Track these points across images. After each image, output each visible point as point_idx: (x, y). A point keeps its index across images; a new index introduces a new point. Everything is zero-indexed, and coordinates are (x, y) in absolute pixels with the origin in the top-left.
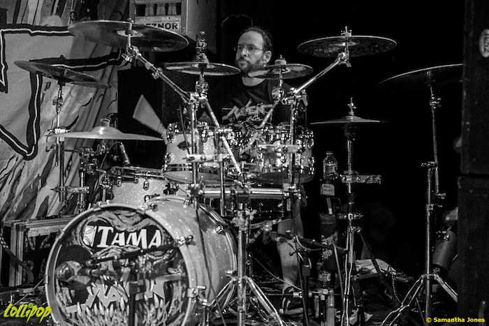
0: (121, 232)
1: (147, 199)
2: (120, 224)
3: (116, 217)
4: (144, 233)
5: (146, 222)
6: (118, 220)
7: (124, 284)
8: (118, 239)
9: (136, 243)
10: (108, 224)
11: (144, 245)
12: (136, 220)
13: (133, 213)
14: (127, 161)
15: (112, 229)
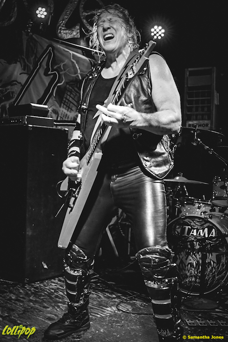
0: (195, 229)
1: (202, 213)
2: (194, 225)
3: (192, 221)
4: (206, 230)
5: (207, 224)
6: (193, 223)
7: (196, 254)
8: (193, 232)
9: (202, 234)
10: (188, 225)
11: (207, 236)
12: (202, 223)
13: (201, 220)
14: (187, 194)
15: (190, 227)
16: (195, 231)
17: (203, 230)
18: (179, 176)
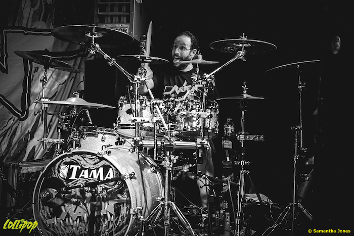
0: (86, 169)
1: (104, 147)
3: (82, 159)
4: (101, 170)
5: (103, 163)
6: (84, 161)
7: (87, 204)
8: (83, 174)
9: (96, 177)
10: (77, 164)
11: (102, 178)
12: (96, 161)
13: (94, 157)
14: (91, 122)
15: (80, 167)
16: (86, 172)
17: (97, 169)
18: (75, 96)
